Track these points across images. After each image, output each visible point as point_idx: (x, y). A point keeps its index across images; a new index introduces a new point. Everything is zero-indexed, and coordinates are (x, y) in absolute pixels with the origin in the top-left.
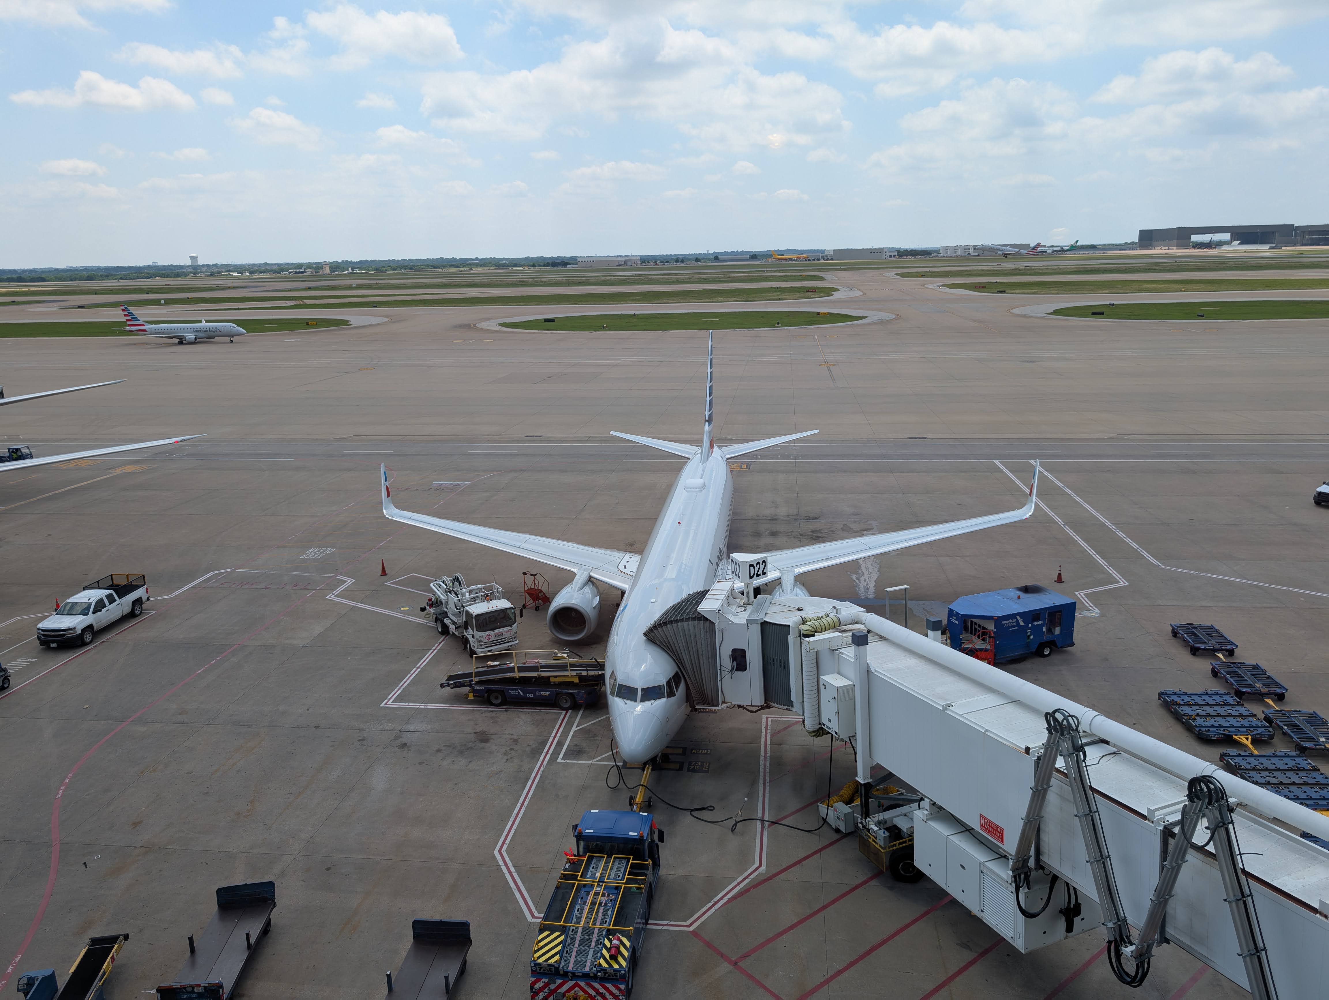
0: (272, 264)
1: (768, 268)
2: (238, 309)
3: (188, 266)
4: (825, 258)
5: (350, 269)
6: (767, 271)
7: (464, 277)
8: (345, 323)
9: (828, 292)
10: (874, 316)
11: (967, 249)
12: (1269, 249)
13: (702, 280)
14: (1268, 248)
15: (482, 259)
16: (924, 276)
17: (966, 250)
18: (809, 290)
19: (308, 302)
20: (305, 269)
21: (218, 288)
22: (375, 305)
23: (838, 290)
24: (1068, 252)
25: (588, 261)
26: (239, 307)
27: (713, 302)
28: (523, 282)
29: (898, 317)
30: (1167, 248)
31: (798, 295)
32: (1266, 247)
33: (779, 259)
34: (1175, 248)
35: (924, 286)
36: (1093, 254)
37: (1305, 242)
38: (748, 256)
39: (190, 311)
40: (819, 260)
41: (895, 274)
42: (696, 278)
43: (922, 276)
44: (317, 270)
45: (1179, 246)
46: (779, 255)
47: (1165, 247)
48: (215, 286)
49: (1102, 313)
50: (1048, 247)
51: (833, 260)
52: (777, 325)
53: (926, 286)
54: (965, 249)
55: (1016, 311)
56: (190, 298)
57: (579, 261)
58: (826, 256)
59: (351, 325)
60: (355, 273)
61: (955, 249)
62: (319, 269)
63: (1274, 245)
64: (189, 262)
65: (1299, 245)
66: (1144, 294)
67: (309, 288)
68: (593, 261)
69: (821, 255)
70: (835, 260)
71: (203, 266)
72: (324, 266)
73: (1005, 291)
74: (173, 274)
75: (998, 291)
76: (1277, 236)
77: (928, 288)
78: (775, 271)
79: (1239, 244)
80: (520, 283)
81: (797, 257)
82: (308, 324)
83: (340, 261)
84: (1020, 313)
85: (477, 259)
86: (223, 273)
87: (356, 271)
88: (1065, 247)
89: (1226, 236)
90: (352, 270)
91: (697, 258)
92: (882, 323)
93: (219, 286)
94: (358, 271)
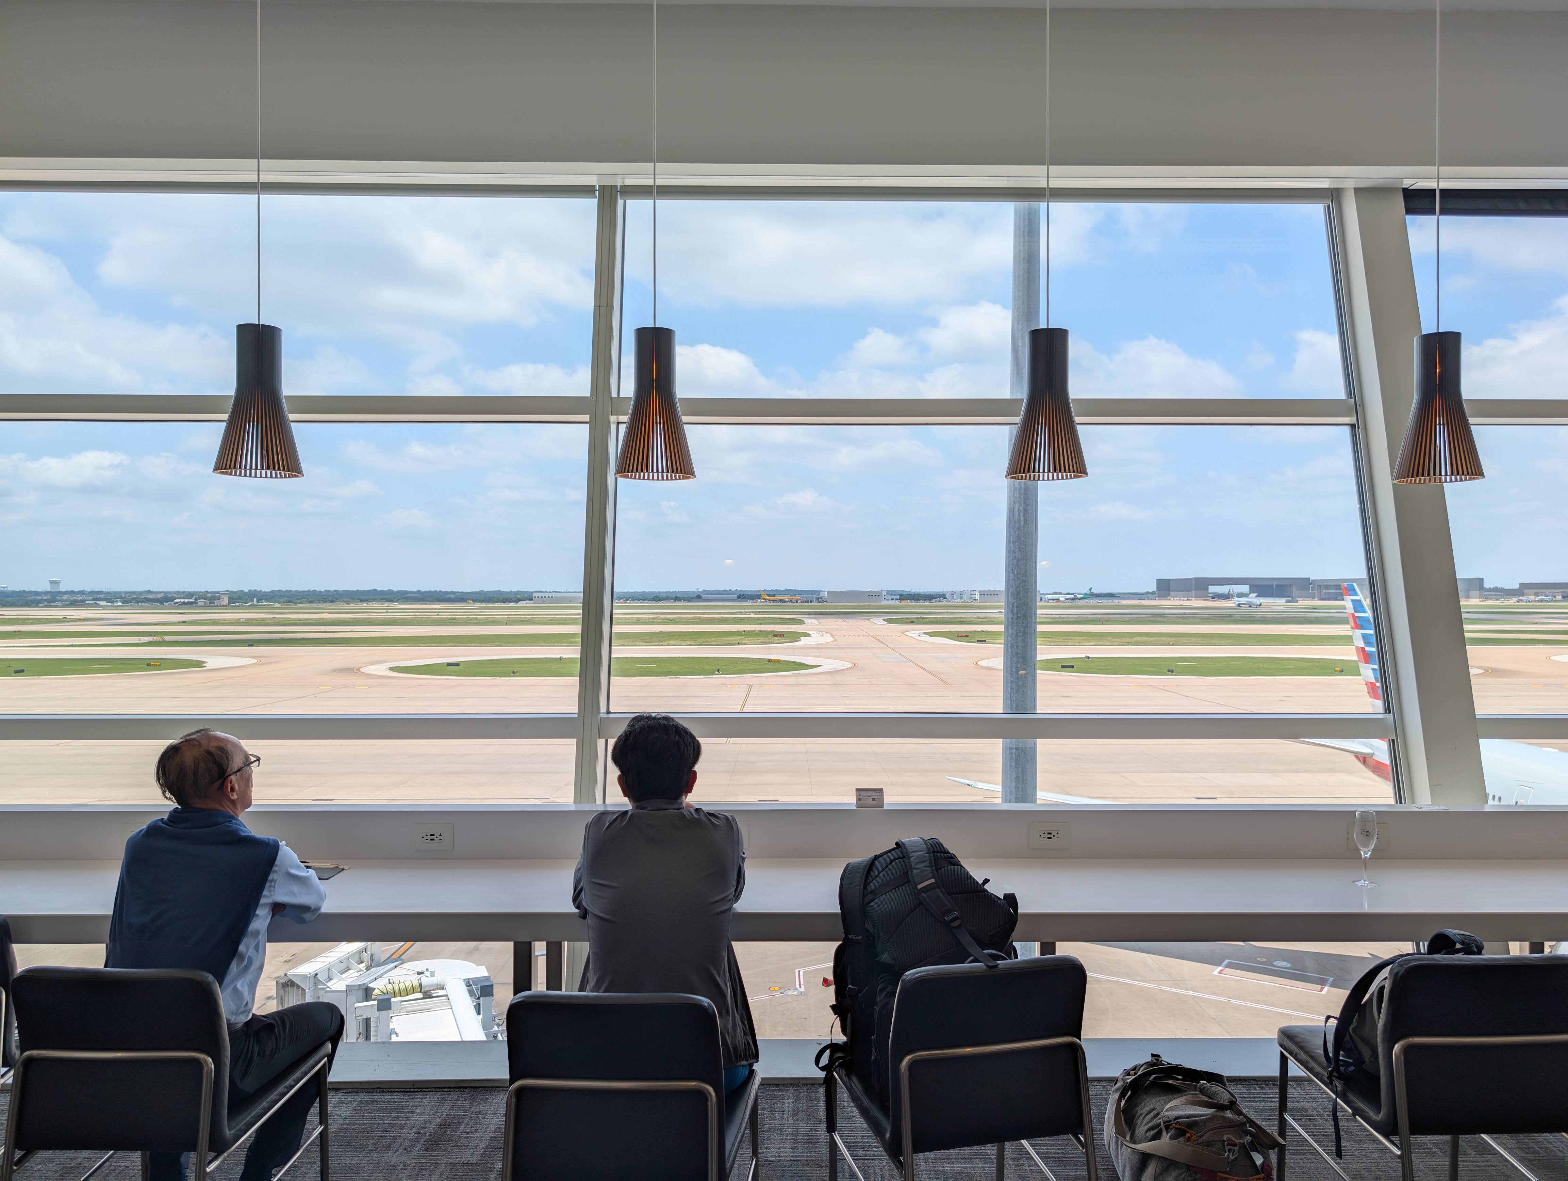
0: (157, 593)
1: (748, 609)
2: (72, 646)
3: (46, 593)
4: (820, 600)
5: (255, 600)
6: (745, 612)
7: (387, 612)
8: (199, 664)
9: (796, 637)
10: (828, 664)
11: (973, 594)
12: (1286, 602)
13: (668, 621)
14: (1284, 602)
15: (426, 592)
16: (914, 622)
17: (972, 596)
18: (777, 635)
19: (167, 638)
20: (196, 599)
21: (65, 620)
22: (251, 643)
23: (809, 635)
24: (1082, 601)
25: (545, 597)
26: (74, 644)
27: (662, 645)
28: (454, 619)
29: (855, 666)
30: (1186, 599)
31: (762, 639)
32: (1282, 601)
33: (769, 600)
34: (1193, 599)
35: (903, 634)
36: (1107, 603)
37: (1323, 596)
38: (736, 596)
39: (8, 647)
40: (811, 602)
41: (883, 620)
42: (661, 619)
43: (911, 622)
44: (212, 601)
45: (1198, 597)
46: (768, 595)
47: (1184, 597)
48: (62, 617)
49: (1072, 667)
50: (1064, 594)
51: (827, 603)
52: (717, 673)
53: (906, 633)
54: (971, 594)
55: (983, 663)
56: (17, 631)
57: (535, 597)
58: (821, 598)
59: (205, 667)
60: (260, 605)
61: (961, 594)
62: (215, 600)
63: (1290, 599)
64: (48, 588)
65: (1316, 599)
66: (1129, 647)
67: (183, 622)
68: (552, 597)
69: (815, 596)
70: (830, 603)
71: (66, 593)
72: (222, 596)
73: (985, 641)
74: (20, 602)
75: (978, 641)
76: (1294, 589)
77: (907, 636)
78: (755, 613)
79: (1256, 597)
80: (450, 621)
81: (789, 599)
82: (149, 665)
83: (246, 591)
84: (986, 665)
85: (419, 592)
86: (87, 602)
87: (263, 602)
88: (1078, 594)
89: (1245, 589)
90: (258, 601)
91: (676, 597)
92: (832, 673)
93: (67, 617)
94: (265, 603)
